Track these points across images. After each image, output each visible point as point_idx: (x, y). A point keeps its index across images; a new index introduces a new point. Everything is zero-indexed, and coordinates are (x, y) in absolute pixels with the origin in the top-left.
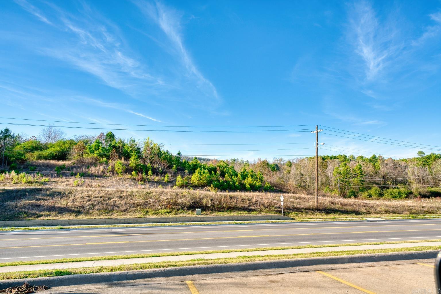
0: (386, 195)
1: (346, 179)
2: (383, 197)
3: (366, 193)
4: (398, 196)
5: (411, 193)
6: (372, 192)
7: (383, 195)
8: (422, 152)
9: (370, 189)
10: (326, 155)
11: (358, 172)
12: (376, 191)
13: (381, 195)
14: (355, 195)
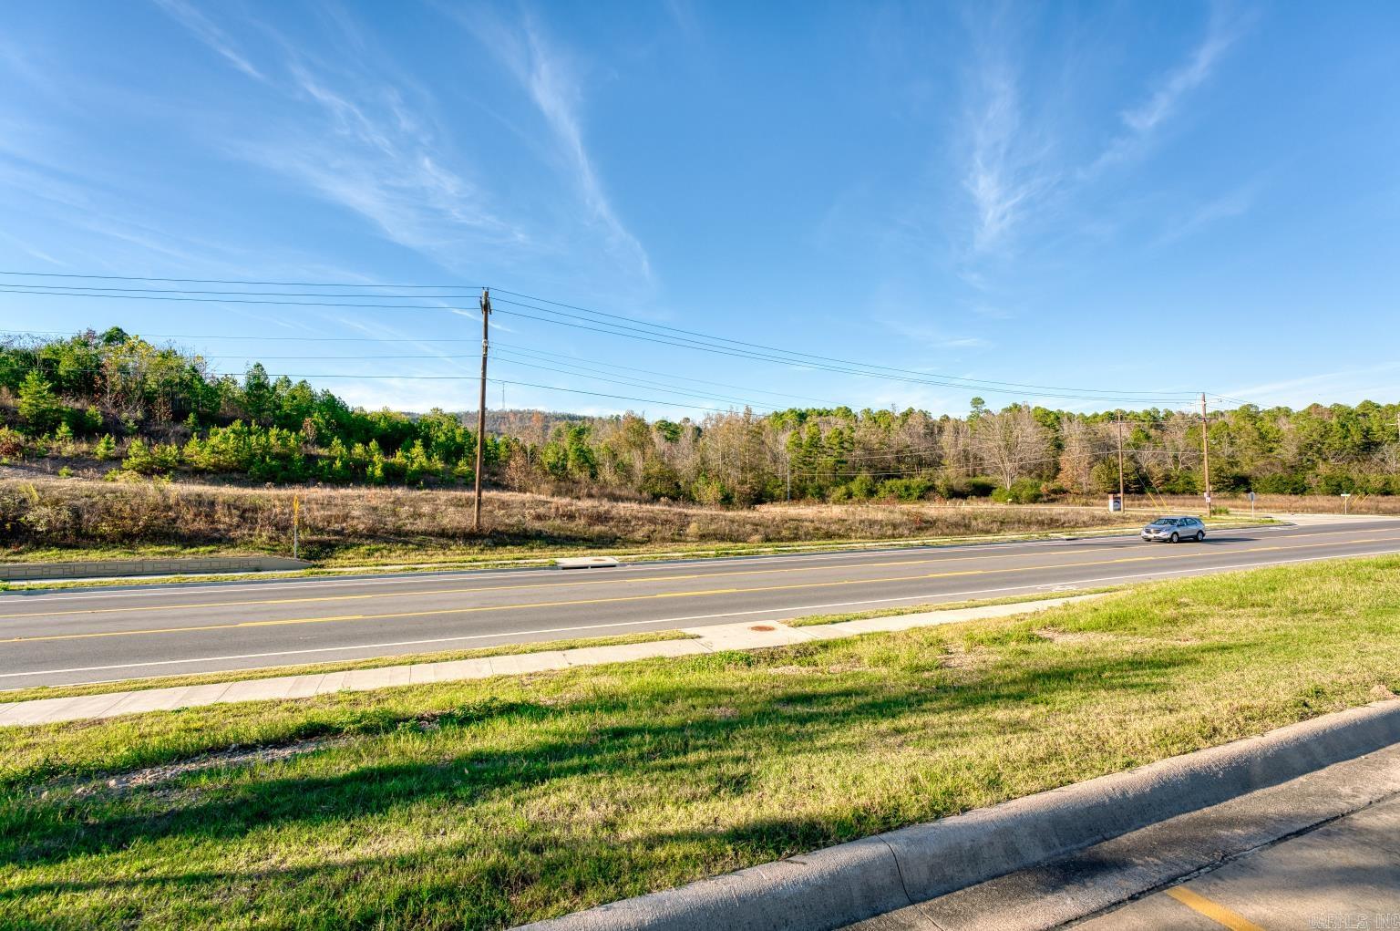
0: (882, 494)
1: (811, 457)
2: (876, 497)
3: (843, 489)
4: (904, 494)
5: (931, 488)
6: (854, 486)
7: (876, 492)
8: (979, 399)
9: (852, 479)
10: (810, 408)
11: (835, 443)
12: (862, 484)
13: (871, 493)
14: (822, 496)
